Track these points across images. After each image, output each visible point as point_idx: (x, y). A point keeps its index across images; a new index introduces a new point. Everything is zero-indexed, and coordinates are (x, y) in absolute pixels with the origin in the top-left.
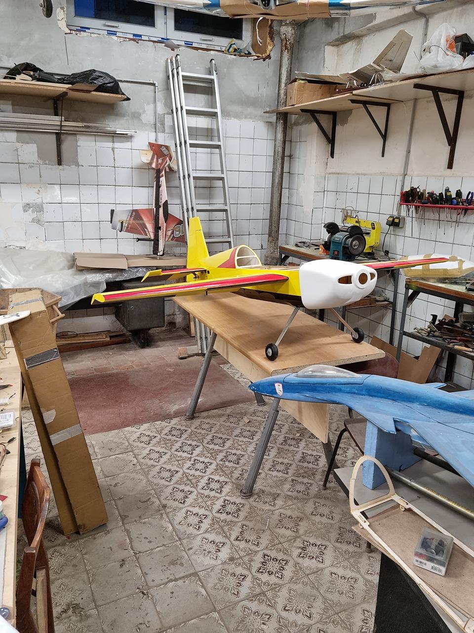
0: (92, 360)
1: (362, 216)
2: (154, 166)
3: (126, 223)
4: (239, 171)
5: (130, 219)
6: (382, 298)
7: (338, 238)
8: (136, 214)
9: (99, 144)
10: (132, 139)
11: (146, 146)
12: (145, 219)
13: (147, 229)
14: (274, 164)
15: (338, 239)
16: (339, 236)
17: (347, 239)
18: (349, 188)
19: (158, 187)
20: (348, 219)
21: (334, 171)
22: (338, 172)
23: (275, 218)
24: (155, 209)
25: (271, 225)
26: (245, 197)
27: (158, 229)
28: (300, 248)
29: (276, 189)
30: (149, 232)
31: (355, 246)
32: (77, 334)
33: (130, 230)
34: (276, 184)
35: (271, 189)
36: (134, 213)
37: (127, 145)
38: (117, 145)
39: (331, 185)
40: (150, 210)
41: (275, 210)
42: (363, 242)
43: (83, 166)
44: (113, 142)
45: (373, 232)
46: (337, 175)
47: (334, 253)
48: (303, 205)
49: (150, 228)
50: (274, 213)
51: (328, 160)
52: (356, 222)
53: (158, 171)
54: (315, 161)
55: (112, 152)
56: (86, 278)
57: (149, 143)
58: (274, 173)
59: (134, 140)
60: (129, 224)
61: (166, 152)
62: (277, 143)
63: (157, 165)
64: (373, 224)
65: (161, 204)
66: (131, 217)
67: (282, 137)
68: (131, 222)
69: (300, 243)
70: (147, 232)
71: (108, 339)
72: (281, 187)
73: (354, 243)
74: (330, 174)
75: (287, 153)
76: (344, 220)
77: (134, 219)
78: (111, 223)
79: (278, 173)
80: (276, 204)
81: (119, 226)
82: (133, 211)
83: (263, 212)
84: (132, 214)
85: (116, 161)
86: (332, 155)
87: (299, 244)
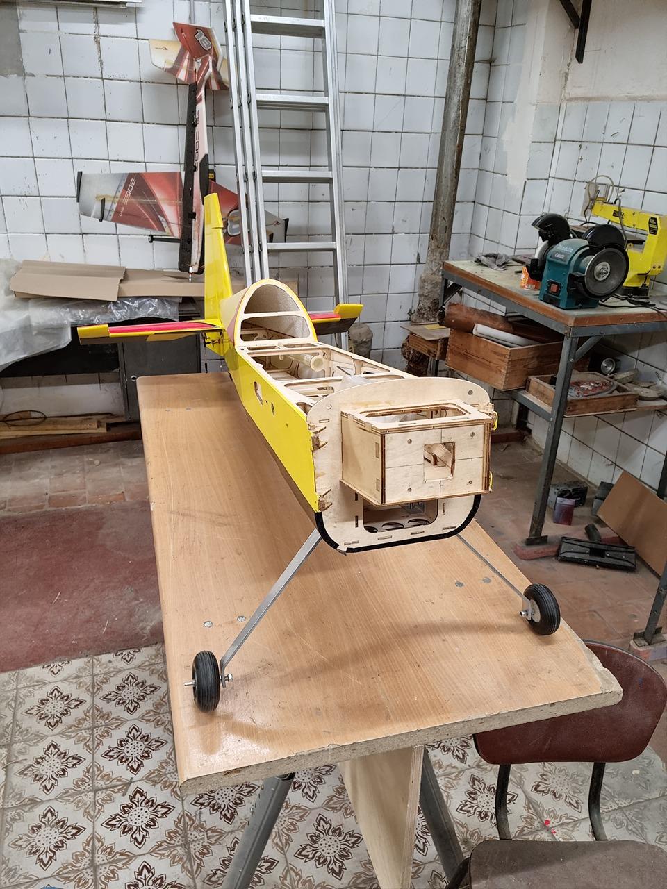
0: (56, 475)
1: (630, 201)
2: (182, 75)
3: (113, 202)
4: (376, 94)
5: (122, 196)
6: (652, 393)
7: (561, 253)
8: (139, 184)
9: (67, 27)
10: (138, 15)
11: (168, 33)
12: (159, 195)
13: (163, 216)
14: (450, 76)
15: (562, 257)
16: (566, 249)
17: (582, 256)
18: (609, 133)
19: (192, 125)
20: (598, 205)
21: (579, 92)
22: (590, 95)
23: (445, 199)
24: (183, 174)
25: (435, 215)
26: (387, 152)
27: (189, 217)
28: (484, 269)
29: (450, 135)
30: (168, 223)
31: (600, 273)
32: (46, 418)
33: (125, 216)
34: (451, 124)
35: (440, 135)
36: (133, 182)
37: (127, 28)
38: (104, 28)
39: (570, 127)
40: (172, 176)
41: (447, 182)
42: (622, 264)
43: (33, 75)
44: (97, 22)
45: (651, 240)
46: (583, 104)
47: (549, 288)
48: (508, 171)
49: (171, 213)
50: (443, 189)
51: (571, 67)
52: (615, 214)
53: (194, 89)
54: (539, 70)
55: (95, 46)
56: (28, 318)
57: (175, 24)
58: (448, 98)
59: (143, 17)
60: (120, 204)
61: (205, 44)
62: (459, 28)
63: (190, 74)
64: (653, 221)
65: (197, 163)
66: (125, 188)
67: (470, 13)
68: (126, 201)
69: (486, 256)
70: (164, 224)
71: (103, 430)
72: (463, 130)
73: (599, 267)
74: (571, 100)
75: (480, 53)
76: (589, 208)
77: (132, 194)
78: (78, 201)
79: (457, 98)
80: (448, 169)
81: (96, 208)
82: (131, 176)
83: (422, 186)
84: (128, 182)
85: (104, 66)
86: (580, 56)
87: (484, 260)
